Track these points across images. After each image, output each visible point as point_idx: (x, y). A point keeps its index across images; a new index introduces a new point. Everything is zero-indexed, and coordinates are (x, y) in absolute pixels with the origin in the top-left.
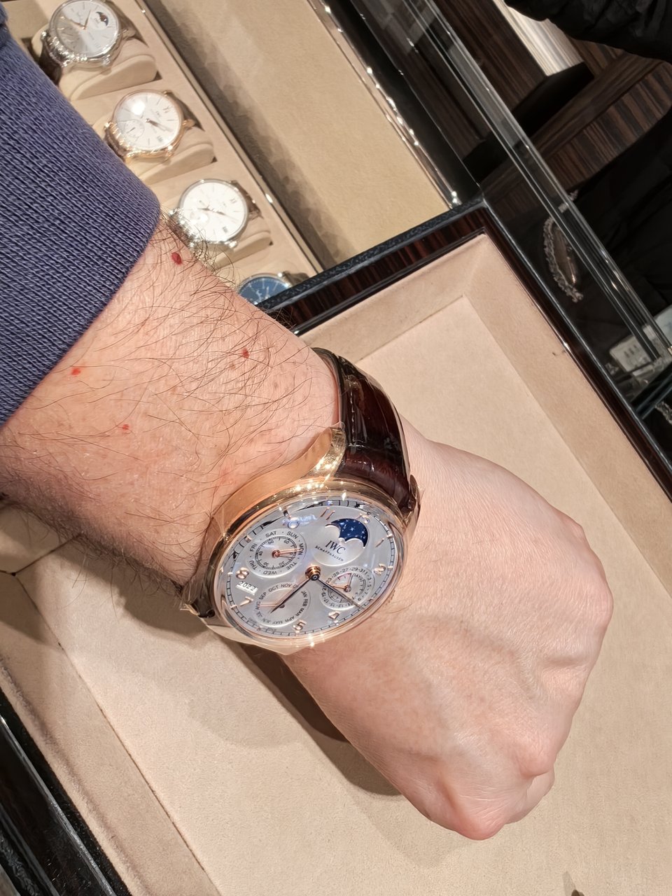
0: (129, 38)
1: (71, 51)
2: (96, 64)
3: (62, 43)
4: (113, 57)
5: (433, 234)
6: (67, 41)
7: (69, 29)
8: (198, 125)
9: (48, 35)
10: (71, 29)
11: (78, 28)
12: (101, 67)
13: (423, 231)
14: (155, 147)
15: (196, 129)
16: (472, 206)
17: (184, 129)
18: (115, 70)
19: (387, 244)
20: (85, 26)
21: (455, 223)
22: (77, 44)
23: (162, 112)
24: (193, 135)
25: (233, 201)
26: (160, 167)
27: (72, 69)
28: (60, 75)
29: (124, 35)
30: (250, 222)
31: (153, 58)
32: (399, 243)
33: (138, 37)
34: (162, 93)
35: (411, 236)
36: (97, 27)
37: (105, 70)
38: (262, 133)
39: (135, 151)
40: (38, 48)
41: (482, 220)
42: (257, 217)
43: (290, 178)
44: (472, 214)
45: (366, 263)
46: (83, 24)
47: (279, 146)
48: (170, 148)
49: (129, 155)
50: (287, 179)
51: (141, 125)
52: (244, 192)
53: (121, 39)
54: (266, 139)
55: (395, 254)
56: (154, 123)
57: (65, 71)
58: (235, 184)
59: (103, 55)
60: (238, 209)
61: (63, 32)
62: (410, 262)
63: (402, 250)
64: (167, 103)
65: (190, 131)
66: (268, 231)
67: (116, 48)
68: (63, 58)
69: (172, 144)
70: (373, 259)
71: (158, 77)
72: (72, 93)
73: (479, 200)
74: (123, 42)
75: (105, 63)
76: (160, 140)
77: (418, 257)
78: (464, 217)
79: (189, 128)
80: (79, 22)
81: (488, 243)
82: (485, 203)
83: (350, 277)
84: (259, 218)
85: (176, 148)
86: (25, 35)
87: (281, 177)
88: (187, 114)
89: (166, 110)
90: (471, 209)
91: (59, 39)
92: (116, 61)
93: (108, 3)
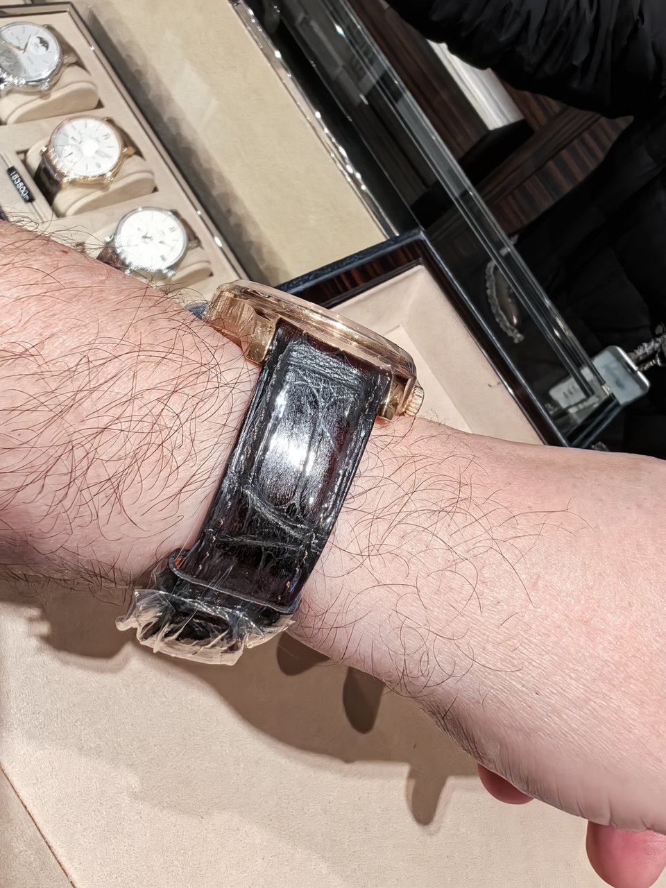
0: (71, 65)
1: (9, 74)
2: (34, 88)
4: (53, 83)
5: (370, 263)
6: (5, 63)
7: (8, 52)
8: (138, 153)
10: (10, 52)
11: (17, 51)
12: (40, 91)
13: (360, 259)
14: (92, 172)
15: (136, 158)
16: (409, 237)
17: (124, 157)
19: (322, 271)
20: (25, 50)
21: (392, 253)
22: (16, 67)
23: (101, 139)
24: (133, 164)
25: (172, 230)
26: (98, 194)
27: (10, 92)
29: (65, 61)
30: (190, 252)
31: (95, 85)
33: (79, 64)
34: (102, 119)
35: (347, 264)
36: (37, 51)
37: (44, 95)
38: (205, 165)
39: (72, 176)
41: (419, 252)
42: (197, 247)
43: (233, 211)
44: (410, 246)
46: (22, 46)
47: (221, 178)
48: (109, 174)
49: (65, 180)
50: (229, 211)
51: (79, 149)
52: (185, 223)
53: (61, 66)
54: (209, 172)
55: (331, 280)
57: (2, 93)
58: (174, 213)
59: (42, 80)
60: (178, 238)
61: (2, 55)
62: (346, 289)
63: (338, 277)
64: (107, 129)
65: (130, 160)
66: (208, 262)
67: (56, 75)
69: (111, 171)
71: (100, 105)
72: (8, 118)
73: (416, 232)
74: (63, 69)
75: (45, 87)
76: (99, 166)
77: (354, 284)
78: (402, 248)
79: (130, 156)
80: (18, 45)
81: (424, 275)
82: (422, 236)
84: (199, 249)
85: (114, 175)
87: (224, 209)
88: (126, 141)
89: (107, 136)
90: (409, 240)
92: (56, 87)
93: (50, 28)
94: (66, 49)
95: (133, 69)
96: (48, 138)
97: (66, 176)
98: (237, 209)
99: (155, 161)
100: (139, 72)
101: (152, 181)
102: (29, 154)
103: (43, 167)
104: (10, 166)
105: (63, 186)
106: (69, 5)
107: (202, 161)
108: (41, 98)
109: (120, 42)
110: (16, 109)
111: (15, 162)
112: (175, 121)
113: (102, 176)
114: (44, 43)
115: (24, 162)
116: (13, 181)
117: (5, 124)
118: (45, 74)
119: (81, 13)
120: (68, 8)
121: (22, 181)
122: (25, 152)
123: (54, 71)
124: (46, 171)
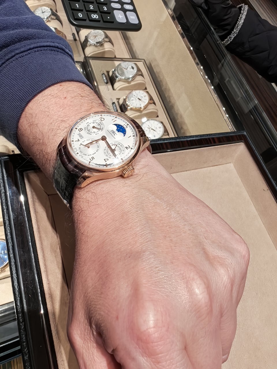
1: (120, 76)
2: (127, 80)
3: (118, 73)
4: (133, 79)
5: (222, 137)
6: (120, 72)
7: (121, 69)
9: (115, 70)
10: (122, 69)
11: (124, 69)
12: (128, 82)
13: (218, 135)
14: (138, 106)
15: (153, 104)
16: (239, 133)
17: (149, 103)
18: (132, 83)
19: (204, 135)
21: (232, 136)
22: (123, 74)
23: (143, 97)
24: (152, 106)
25: (160, 128)
26: (138, 114)
27: (119, 81)
28: (115, 82)
31: (145, 82)
32: (208, 136)
33: (142, 75)
34: (146, 92)
35: (213, 135)
37: (129, 83)
38: (177, 112)
39: (131, 107)
40: (111, 74)
41: (243, 138)
42: (167, 135)
43: (183, 127)
44: (239, 136)
45: (194, 139)
46: (126, 68)
47: (181, 116)
49: (129, 108)
50: (182, 128)
51: (136, 99)
52: (164, 127)
54: (177, 114)
55: (206, 139)
56: (140, 99)
57: (117, 81)
58: (162, 123)
59: (129, 78)
60: (161, 131)
61: (119, 70)
62: (211, 143)
63: (209, 139)
64: (146, 94)
65: (151, 105)
67: (134, 77)
68: (117, 77)
69: (144, 107)
70: (197, 138)
71: (146, 89)
72: (117, 88)
73: (243, 131)
74: (137, 76)
75: (130, 80)
76: (140, 105)
77: (215, 142)
78: (236, 136)
79: (151, 104)
81: (243, 145)
82: (245, 133)
83: (187, 141)
85: (145, 109)
86: (108, 70)
87: (180, 127)
88: (151, 98)
89: (145, 96)
90: (239, 134)
91: (118, 72)
92: (134, 80)
93: (136, 64)
94: (139, 70)
95: (159, 80)
96: (127, 95)
97: (129, 106)
98: (185, 127)
99: (159, 108)
100: (161, 81)
101: (157, 113)
102: (120, 100)
103: (123, 103)
104: (113, 102)
105: (128, 110)
106: (143, 60)
107: (176, 110)
108: (128, 84)
109: (157, 72)
110: (120, 86)
111: (116, 101)
112: (169, 97)
113: (141, 108)
114: (133, 68)
115: (118, 102)
116: (113, 106)
117: (115, 90)
118: (131, 76)
119: (147, 63)
120: (143, 61)
121: (116, 106)
122: (119, 99)
123: (133, 76)
124: (124, 105)
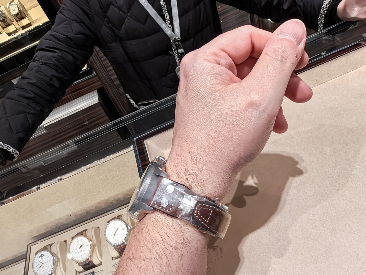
0: (50, 248)
2: (56, 263)
4: (55, 256)
5: (140, 158)
8: (85, 230)
13: (139, 161)
15: (87, 232)
17: (86, 236)
20: (42, 264)
25: (114, 224)
26: (96, 248)
30: (123, 219)
31: (59, 241)
33: (51, 245)
34: (72, 241)
36: (44, 259)
39: (89, 256)
41: (140, 141)
49: (89, 259)
52: (112, 219)
54: (96, 207)
56: (81, 246)
58: (109, 222)
60: (117, 222)
64: (75, 240)
71: (65, 241)
73: (133, 141)
74: (51, 251)
75: (56, 259)
76: (87, 245)
78: (138, 147)
81: (147, 141)
82: (135, 139)
84: (122, 216)
85: (91, 241)
88: (81, 234)
89: (78, 241)
90: (136, 143)
93: (37, 253)
94: (45, 249)
96: (74, 262)
99: (89, 226)
100: (57, 225)
101: (96, 227)
102: (77, 270)
103: (83, 266)
105: (91, 260)
108: (59, 261)
110: (61, 271)
113: (91, 245)
114: (41, 256)
118: (52, 258)
120: (30, 246)
123: (51, 254)
